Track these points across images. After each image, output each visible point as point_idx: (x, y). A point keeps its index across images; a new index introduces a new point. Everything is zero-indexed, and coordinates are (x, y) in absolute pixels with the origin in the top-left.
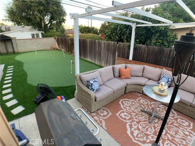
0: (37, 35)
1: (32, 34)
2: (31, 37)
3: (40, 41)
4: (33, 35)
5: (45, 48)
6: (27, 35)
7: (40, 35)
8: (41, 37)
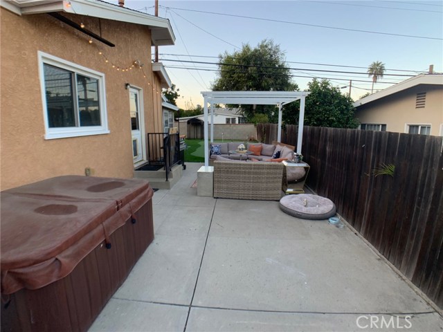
0: (234, 120)
2: (225, 122)
3: (234, 128)
4: (228, 120)
6: (221, 120)
7: (237, 119)
8: (237, 122)
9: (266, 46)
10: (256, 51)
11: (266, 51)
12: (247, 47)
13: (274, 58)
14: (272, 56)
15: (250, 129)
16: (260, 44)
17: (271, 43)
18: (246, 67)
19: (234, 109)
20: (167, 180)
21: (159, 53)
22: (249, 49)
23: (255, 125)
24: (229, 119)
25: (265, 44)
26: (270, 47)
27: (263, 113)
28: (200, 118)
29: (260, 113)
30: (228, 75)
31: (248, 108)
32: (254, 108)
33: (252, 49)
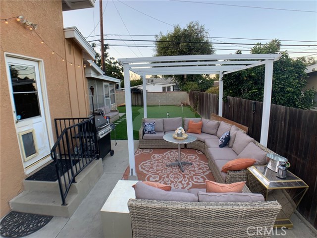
0: (169, 88)
1: (163, 87)
2: (161, 91)
3: (170, 95)
4: (164, 89)
5: (174, 104)
6: (158, 88)
7: (172, 88)
8: (172, 90)
9: (193, 27)
10: (185, 30)
11: (193, 31)
12: (177, 27)
13: (199, 36)
14: (198, 35)
15: (183, 96)
16: (188, 25)
17: (197, 24)
18: (178, 43)
19: (169, 78)
20: (64, 203)
21: (104, 34)
22: (179, 29)
23: (188, 92)
24: (165, 87)
25: (192, 25)
26: (196, 27)
27: (193, 81)
28: (141, 87)
29: (190, 81)
30: (163, 51)
31: (180, 78)
32: (185, 77)
33: (182, 30)
